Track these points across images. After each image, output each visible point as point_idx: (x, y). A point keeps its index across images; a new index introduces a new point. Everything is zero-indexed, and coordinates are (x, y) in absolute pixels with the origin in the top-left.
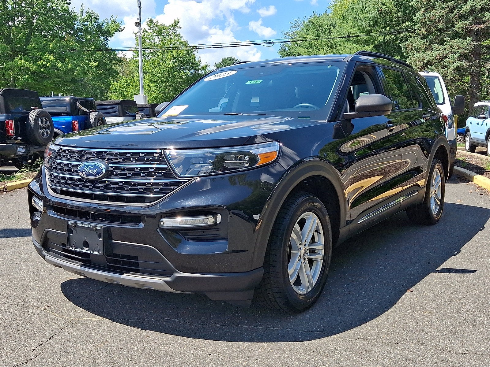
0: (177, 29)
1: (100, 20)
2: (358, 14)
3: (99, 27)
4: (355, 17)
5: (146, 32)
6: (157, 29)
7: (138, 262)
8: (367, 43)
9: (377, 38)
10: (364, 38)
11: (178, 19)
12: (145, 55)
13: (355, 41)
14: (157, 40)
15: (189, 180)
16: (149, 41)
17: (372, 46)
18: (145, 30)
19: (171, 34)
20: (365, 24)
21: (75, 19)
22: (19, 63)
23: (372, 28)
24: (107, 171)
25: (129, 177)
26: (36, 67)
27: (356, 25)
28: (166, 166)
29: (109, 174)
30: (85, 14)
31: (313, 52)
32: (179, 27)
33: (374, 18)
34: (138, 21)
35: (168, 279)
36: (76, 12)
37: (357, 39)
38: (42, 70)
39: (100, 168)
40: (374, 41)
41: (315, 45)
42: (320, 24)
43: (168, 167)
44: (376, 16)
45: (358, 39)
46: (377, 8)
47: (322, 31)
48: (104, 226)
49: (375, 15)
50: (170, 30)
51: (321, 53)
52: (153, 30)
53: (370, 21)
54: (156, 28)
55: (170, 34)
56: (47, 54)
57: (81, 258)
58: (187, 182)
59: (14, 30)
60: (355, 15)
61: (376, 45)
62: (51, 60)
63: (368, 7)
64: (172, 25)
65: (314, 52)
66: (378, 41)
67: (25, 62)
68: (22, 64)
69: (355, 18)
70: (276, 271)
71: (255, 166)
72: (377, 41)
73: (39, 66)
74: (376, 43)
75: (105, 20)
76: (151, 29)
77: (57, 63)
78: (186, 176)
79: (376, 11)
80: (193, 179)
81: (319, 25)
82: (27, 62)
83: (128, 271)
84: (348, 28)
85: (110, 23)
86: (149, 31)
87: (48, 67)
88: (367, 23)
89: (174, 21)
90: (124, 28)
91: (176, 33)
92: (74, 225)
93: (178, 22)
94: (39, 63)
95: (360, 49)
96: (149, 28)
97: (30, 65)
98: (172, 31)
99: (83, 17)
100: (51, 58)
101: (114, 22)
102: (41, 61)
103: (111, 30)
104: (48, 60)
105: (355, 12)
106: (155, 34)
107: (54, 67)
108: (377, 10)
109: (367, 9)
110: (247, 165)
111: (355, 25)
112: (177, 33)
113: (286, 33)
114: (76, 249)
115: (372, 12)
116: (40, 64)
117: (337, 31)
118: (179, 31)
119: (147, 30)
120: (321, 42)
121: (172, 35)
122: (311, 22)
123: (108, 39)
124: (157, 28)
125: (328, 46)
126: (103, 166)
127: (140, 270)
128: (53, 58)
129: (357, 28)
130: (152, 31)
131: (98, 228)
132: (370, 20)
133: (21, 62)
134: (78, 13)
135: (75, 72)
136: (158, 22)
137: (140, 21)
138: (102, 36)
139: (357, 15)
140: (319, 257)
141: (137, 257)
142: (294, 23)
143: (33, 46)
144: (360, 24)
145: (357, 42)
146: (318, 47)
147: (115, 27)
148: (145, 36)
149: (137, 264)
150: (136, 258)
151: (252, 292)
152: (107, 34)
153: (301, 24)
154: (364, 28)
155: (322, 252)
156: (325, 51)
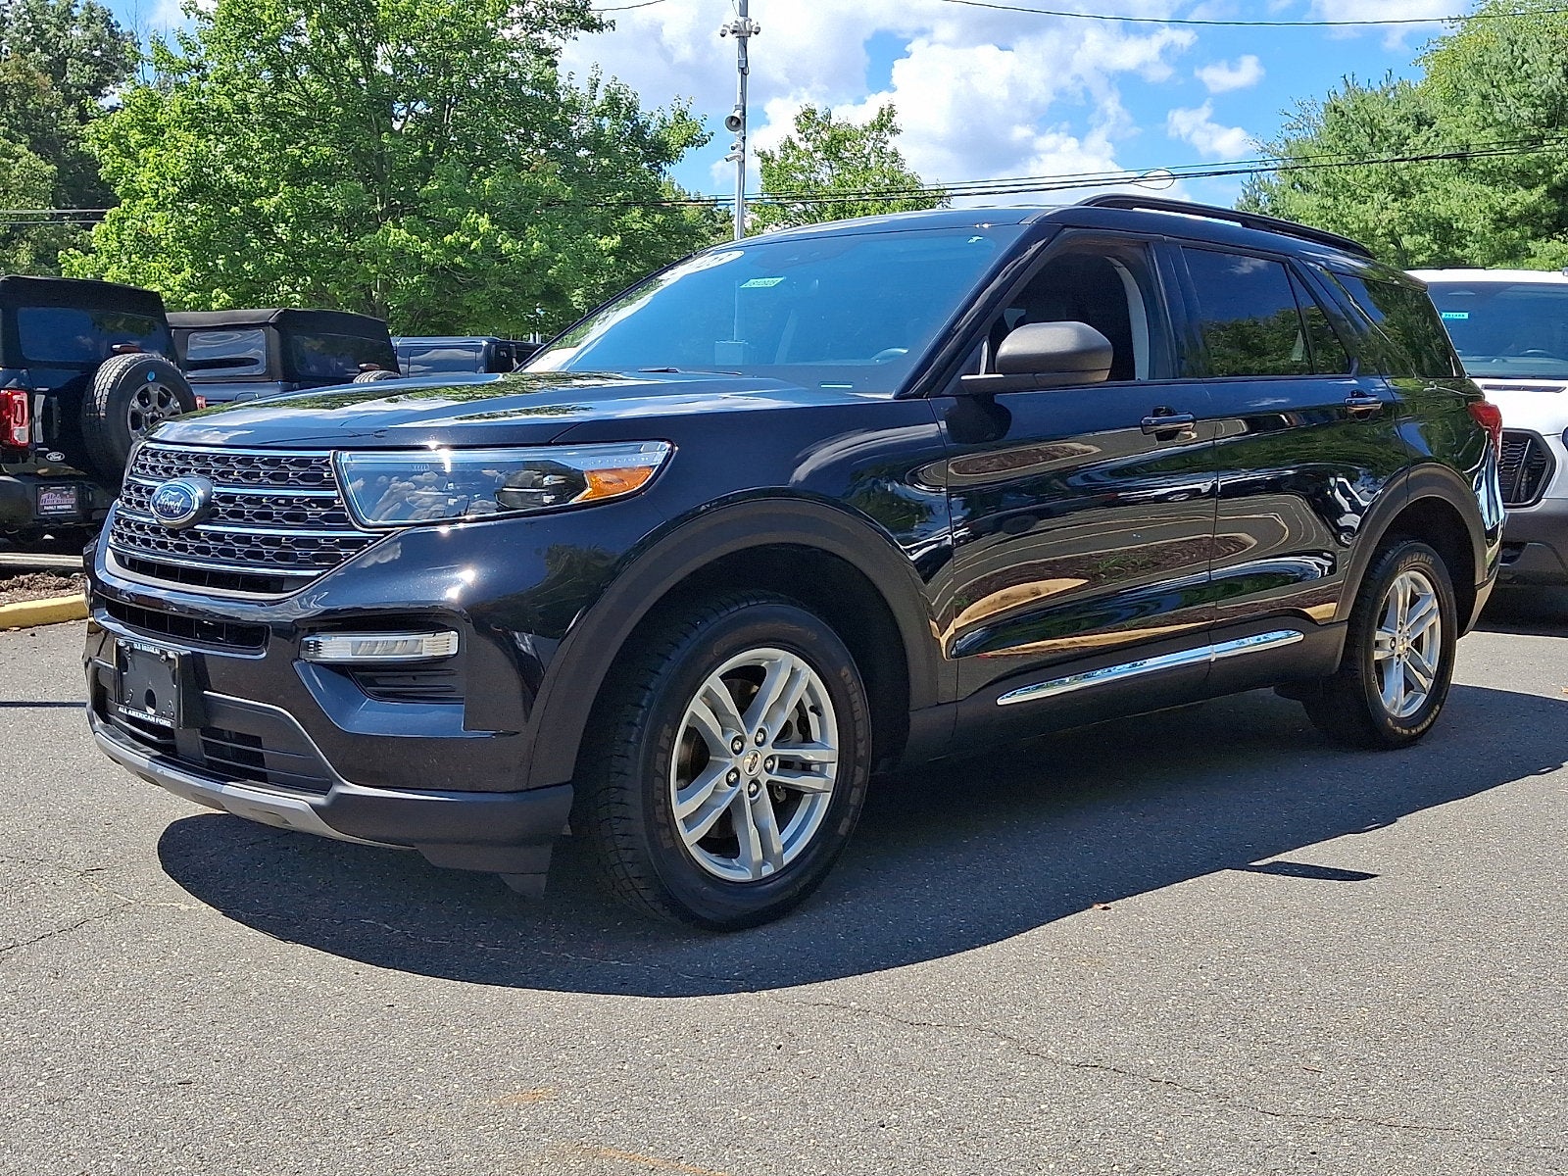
0: (888, 137)
1: (644, 110)
2: (1495, 84)
3: (639, 131)
4: (1484, 91)
5: (794, 148)
6: (827, 139)
7: (262, 754)
8: (1526, 180)
9: (1560, 164)
10: (1515, 164)
11: (891, 106)
12: (786, 221)
13: (1482, 172)
14: (824, 174)
15: (387, 533)
16: (801, 177)
17: (1542, 189)
18: (791, 142)
19: (869, 154)
20: (1519, 116)
21: (572, 107)
22: (391, 238)
23: (1543, 129)
24: (207, 504)
25: (249, 523)
26: (440, 251)
27: (1490, 120)
28: (334, 493)
29: (208, 512)
30: (601, 95)
31: (1336, 207)
32: (895, 131)
33: (1552, 96)
34: (737, 114)
35: (320, 800)
36: (578, 88)
37: (1489, 166)
38: (459, 259)
39: (192, 497)
40: (1549, 174)
41: (1346, 186)
42: (1366, 116)
43: (339, 497)
44: (1558, 90)
45: (1493, 167)
46: (1560, 63)
47: (1372, 140)
48: (186, 651)
49: (1555, 89)
50: (865, 140)
51: (1363, 211)
52: (814, 140)
53: (1534, 105)
54: (824, 136)
55: (866, 152)
56: (473, 213)
57: (155, 738)
58: (381, 538)
59: (386, 141)
60: (1485, 88)
61: (1556, 187)
62: (481, 230)
63: (1531, 61)
64: (873, 125)
65: (1340, 208)
66: (1561, 174)
67: (408, 236)
68: (400, 243)
69: (1485, 97)
70: (625, 801)
71: (570, 503)
72: (1557, 173)
73: (452, 250)
74: (1555, 178)
75: (655, 111)
76: (808, 140)
77: (499, 241)
78: (380, 522)
79: (1559, 74)
80: (393, 531)
81: (1363, 120)
82: (414, 237)
83: (242, 776)
84: (1459, 128)
85: (671, 118)
86: (802, 146)
87: (475, 251)
88: (1526, 113)
89: (878, 111)
90: (712, 134)
91: (883, 150)
92: (128, 648)
93: (891, 114)
94: (448, 239)
95: (1500, 200)
96: (800, 135)
97: (423, 245)
98: (871, 144)
99: (597, 103)
100: (484, 223)
101: (683, 117)
102: (454, 234)
103: (674, 140)
104: (474, 232)
105: (1486, 77)
106: (819, 155)
107: (491, 250)
108: (1560, 69)
109: (1527, 66)
110: (547, 499)
111: (1485, 119)
112: (889, 148)
113: (1266, 147)
114: (130, 712)
115: (1545, 76)
116: (450, 242)
117: (1424, 138)
118: (893, 143)
119: (796, 141)
120: (1368, 176)
121: (873, 155)
122: (1336, 112)
123: (664, 168)
124: (826, 136)
125: (1392, 190)
126: (197, 495)
127: (268, 775)
128: (487, 226)
129: (1492, 131)
130: (810, 145)
131: (171, 655)
132: (1538, 102)
133: (397, 235)
134: (584, 90)
135: (551, 268)
136: (828, 116)
137: (744, 114)
138: (645, 159)
139: (1494, 87)
140: (820, 786)
141: (260, 739)
142: (1295, 112)
143: (436, 187)
144: (1501, 118)
145: (1491, 177)
146: (1358, 192)
147: (684, 132)
148: (791, 160)
149: (259, 759)
150: (256, 741)
151: (547, 851)
152: (660, 152)
153: (1317, 115)
154: (1515, 130)
155: (832, 771)
156: (1379, 207)
